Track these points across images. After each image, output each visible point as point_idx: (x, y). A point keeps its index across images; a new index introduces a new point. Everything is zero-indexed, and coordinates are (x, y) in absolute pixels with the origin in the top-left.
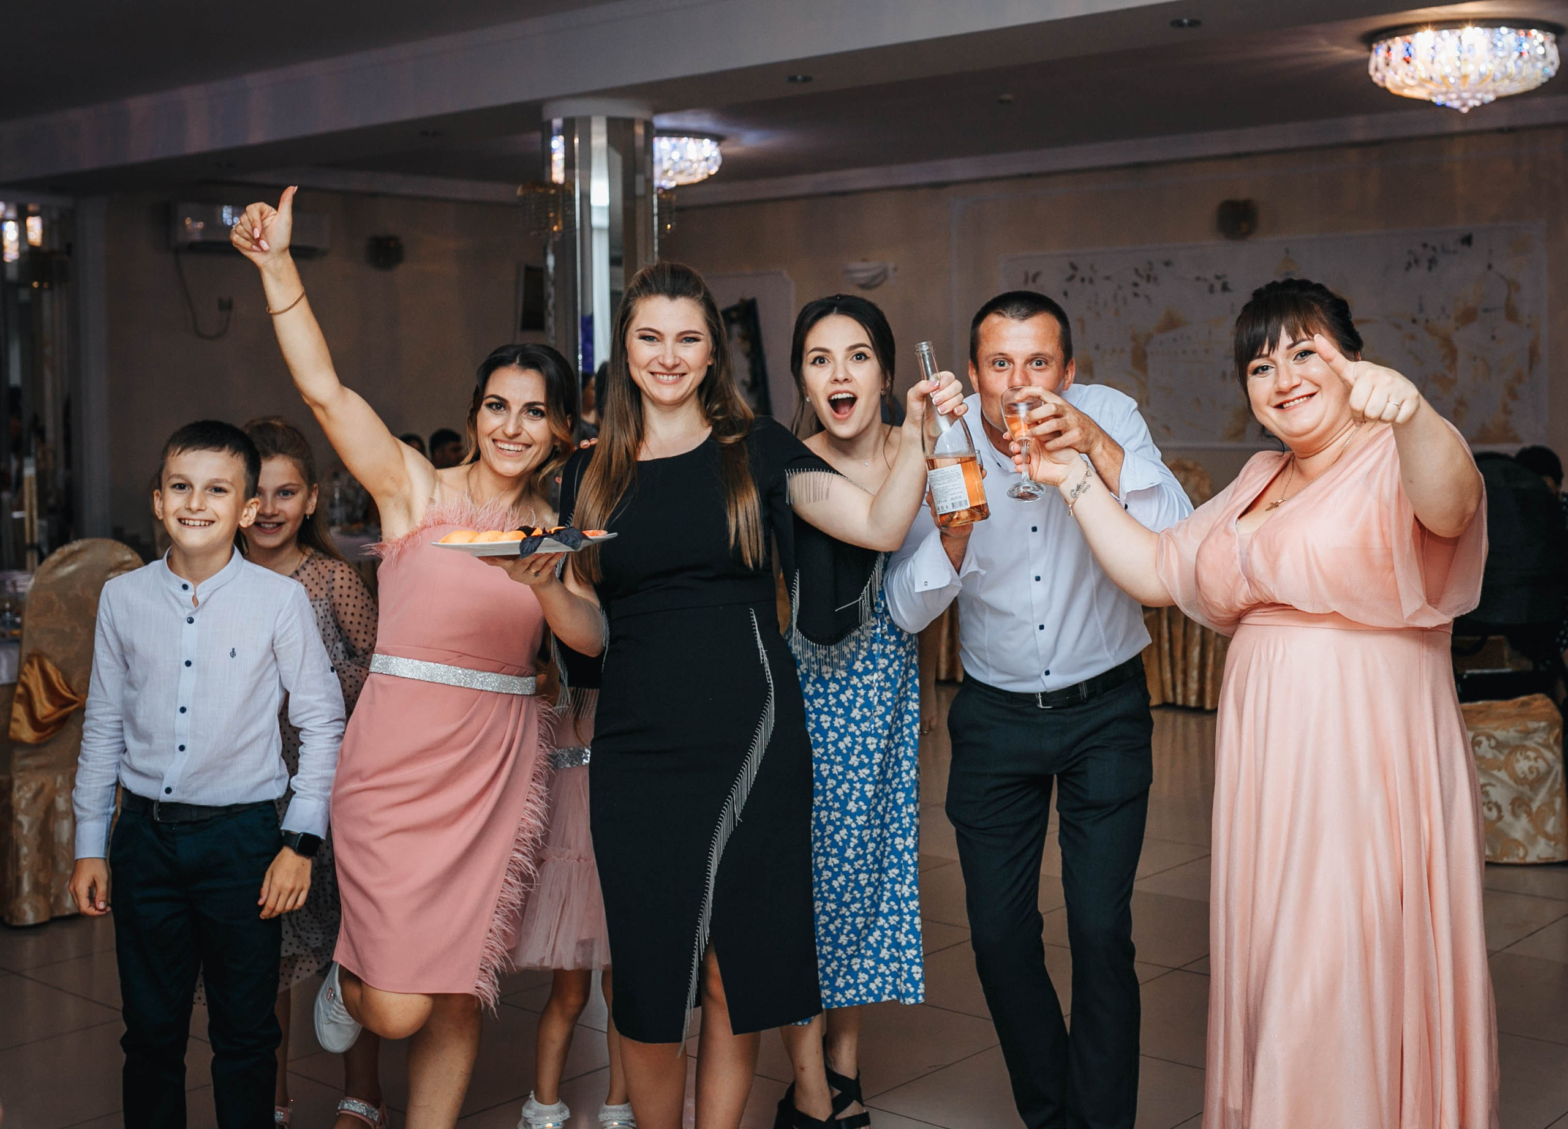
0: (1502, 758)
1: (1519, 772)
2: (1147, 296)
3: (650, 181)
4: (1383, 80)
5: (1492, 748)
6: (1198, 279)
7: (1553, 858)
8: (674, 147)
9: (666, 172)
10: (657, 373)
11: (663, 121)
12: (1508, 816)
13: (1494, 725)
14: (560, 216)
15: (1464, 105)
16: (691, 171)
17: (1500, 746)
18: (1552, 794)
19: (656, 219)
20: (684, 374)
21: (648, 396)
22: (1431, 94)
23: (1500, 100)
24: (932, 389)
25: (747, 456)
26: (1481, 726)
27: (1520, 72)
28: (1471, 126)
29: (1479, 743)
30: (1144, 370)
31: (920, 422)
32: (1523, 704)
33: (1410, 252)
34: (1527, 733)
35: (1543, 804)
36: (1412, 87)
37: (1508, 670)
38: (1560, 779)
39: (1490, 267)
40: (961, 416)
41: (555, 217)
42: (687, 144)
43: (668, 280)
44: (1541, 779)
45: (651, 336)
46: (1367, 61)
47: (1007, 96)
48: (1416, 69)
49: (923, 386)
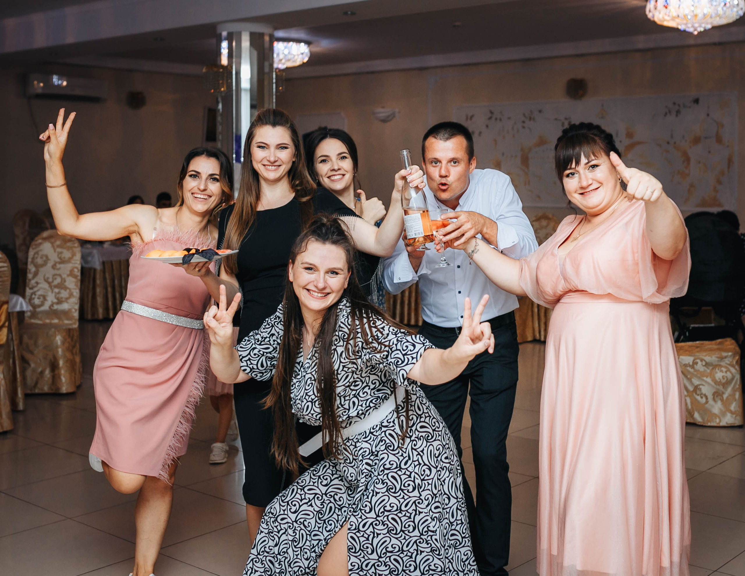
0: (709, 371)
1: (717, 378)
2: (530, 129)
3: (271, 65)
4: (653, 17)
5: (703, 366)
6: (556, 119)
7: (734, 424)
8: (286, 48)
9: (281, 60)
10: (266, 165)
11: (280, 34)
12: (711, 402)
13: (704, 354)
14: (225, 82)
15: (695, 30)
16: (294, 60)
17: (707, 365)
18: (734, 390)
19: (274, 85)
20: (280, 166)
21: (262, 177)
22: (678, 24)
23: (714, 28)
24: (408, 174)
25: (313, 208)
26: (697, 354)
27: (725, 13)
28: (700, 41)
29: (697, 363)
30: (527, 166)
31: (401, 191)
32: (720, 343)
33: (666, 107)
34: (722, 358)
35: (730, 395)
36: (668, 21)
37: (713, 325)
38: (738, 382)
39: (708, 115)
40: (422, 189)
41: (223, 83)
42: (292, 46)
43: (272, 117)
44: (728, 382)
45: (263, 146)
46: (644, 7)
47: (458, 23)
48: (670, 11)
49: (403, 172)
